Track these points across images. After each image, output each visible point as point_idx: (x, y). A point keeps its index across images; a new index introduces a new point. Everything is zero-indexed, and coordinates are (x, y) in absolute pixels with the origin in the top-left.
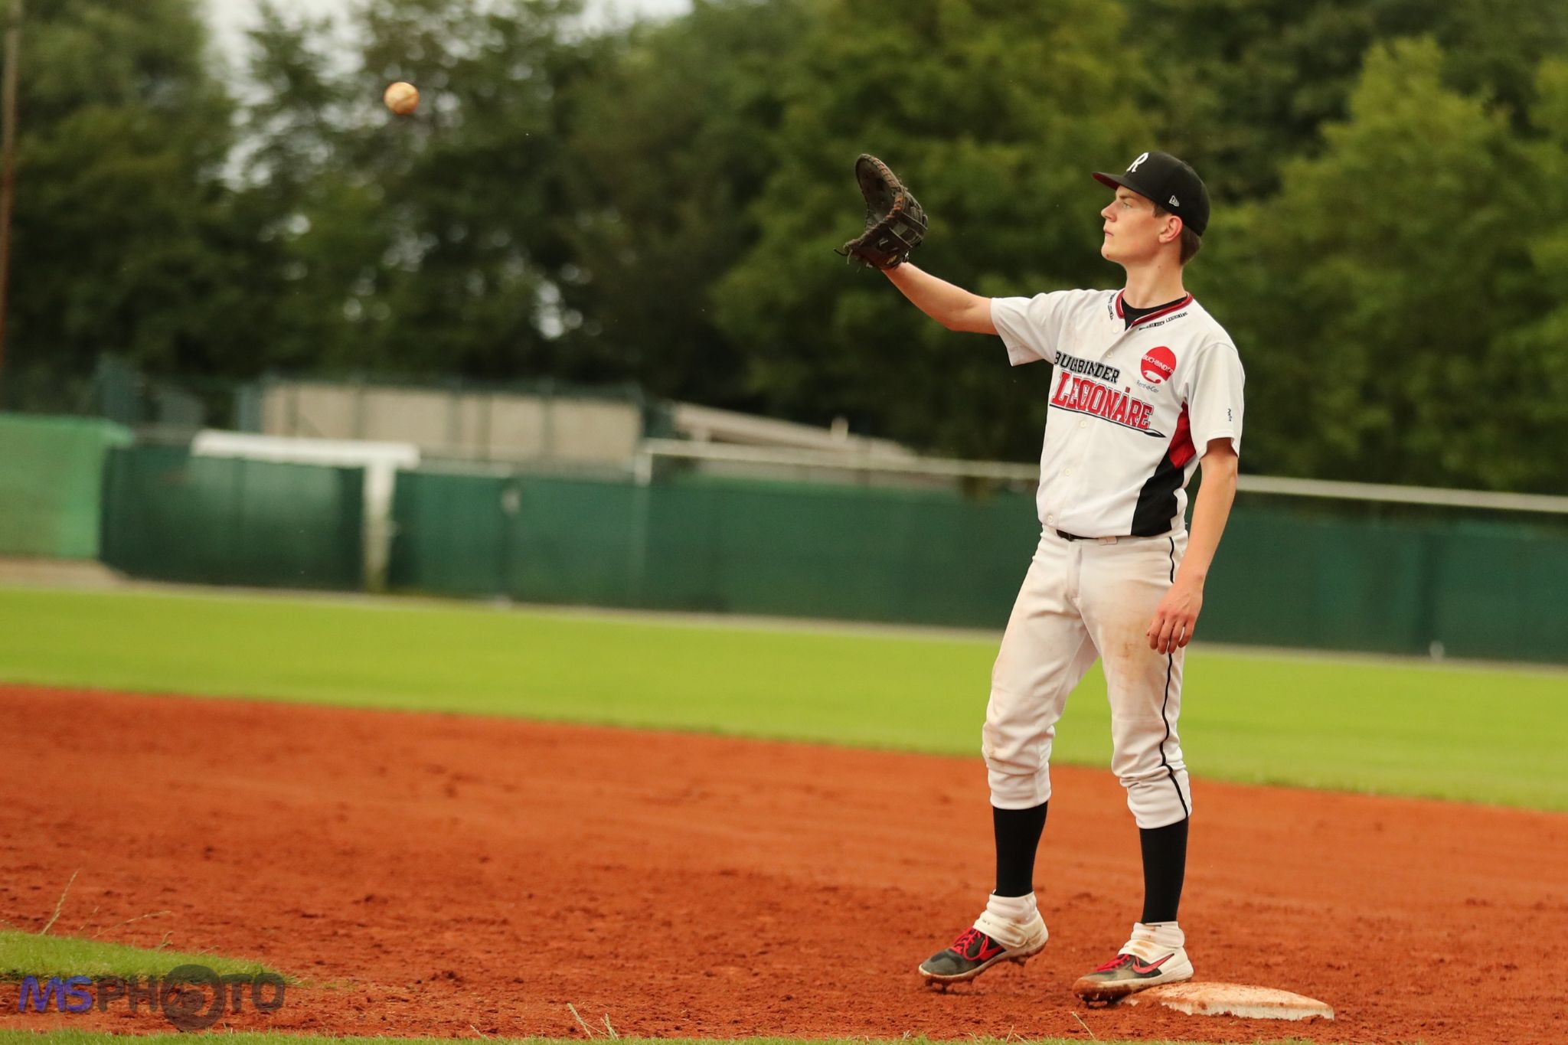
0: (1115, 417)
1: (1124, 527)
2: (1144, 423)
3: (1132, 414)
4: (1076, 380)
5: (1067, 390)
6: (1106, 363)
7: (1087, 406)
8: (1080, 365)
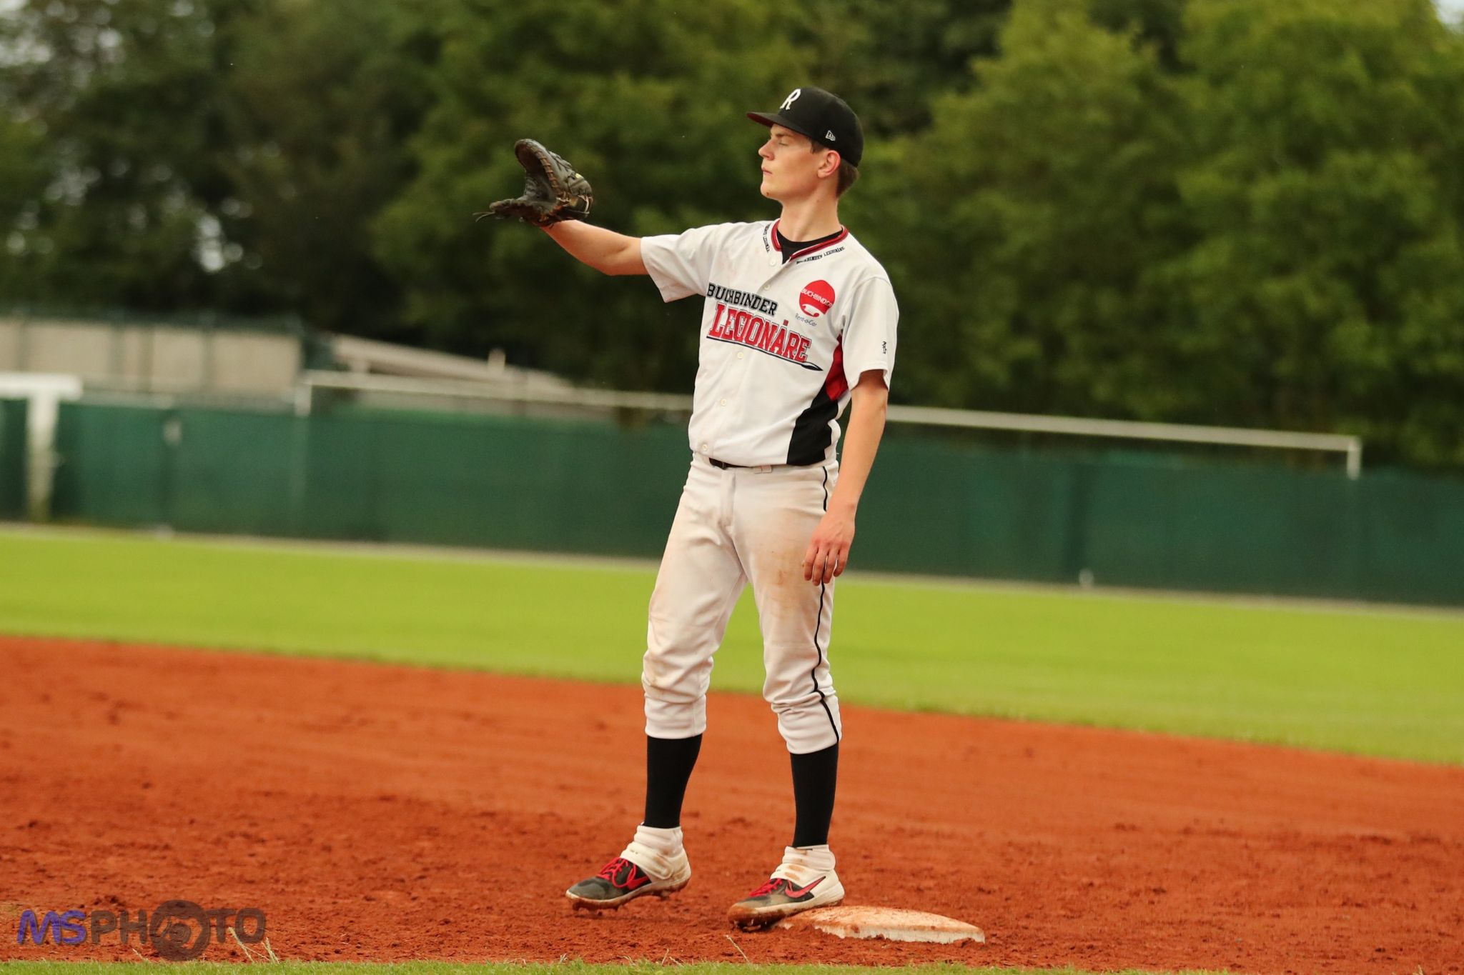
0: (772, 350)
1: (780, 456)
2: (801, 356)
3: (789, 347)
4: (731, 311)
5: (723, 322)
6: (764, 296)
7: (744, 337)
8: (736, 296)
